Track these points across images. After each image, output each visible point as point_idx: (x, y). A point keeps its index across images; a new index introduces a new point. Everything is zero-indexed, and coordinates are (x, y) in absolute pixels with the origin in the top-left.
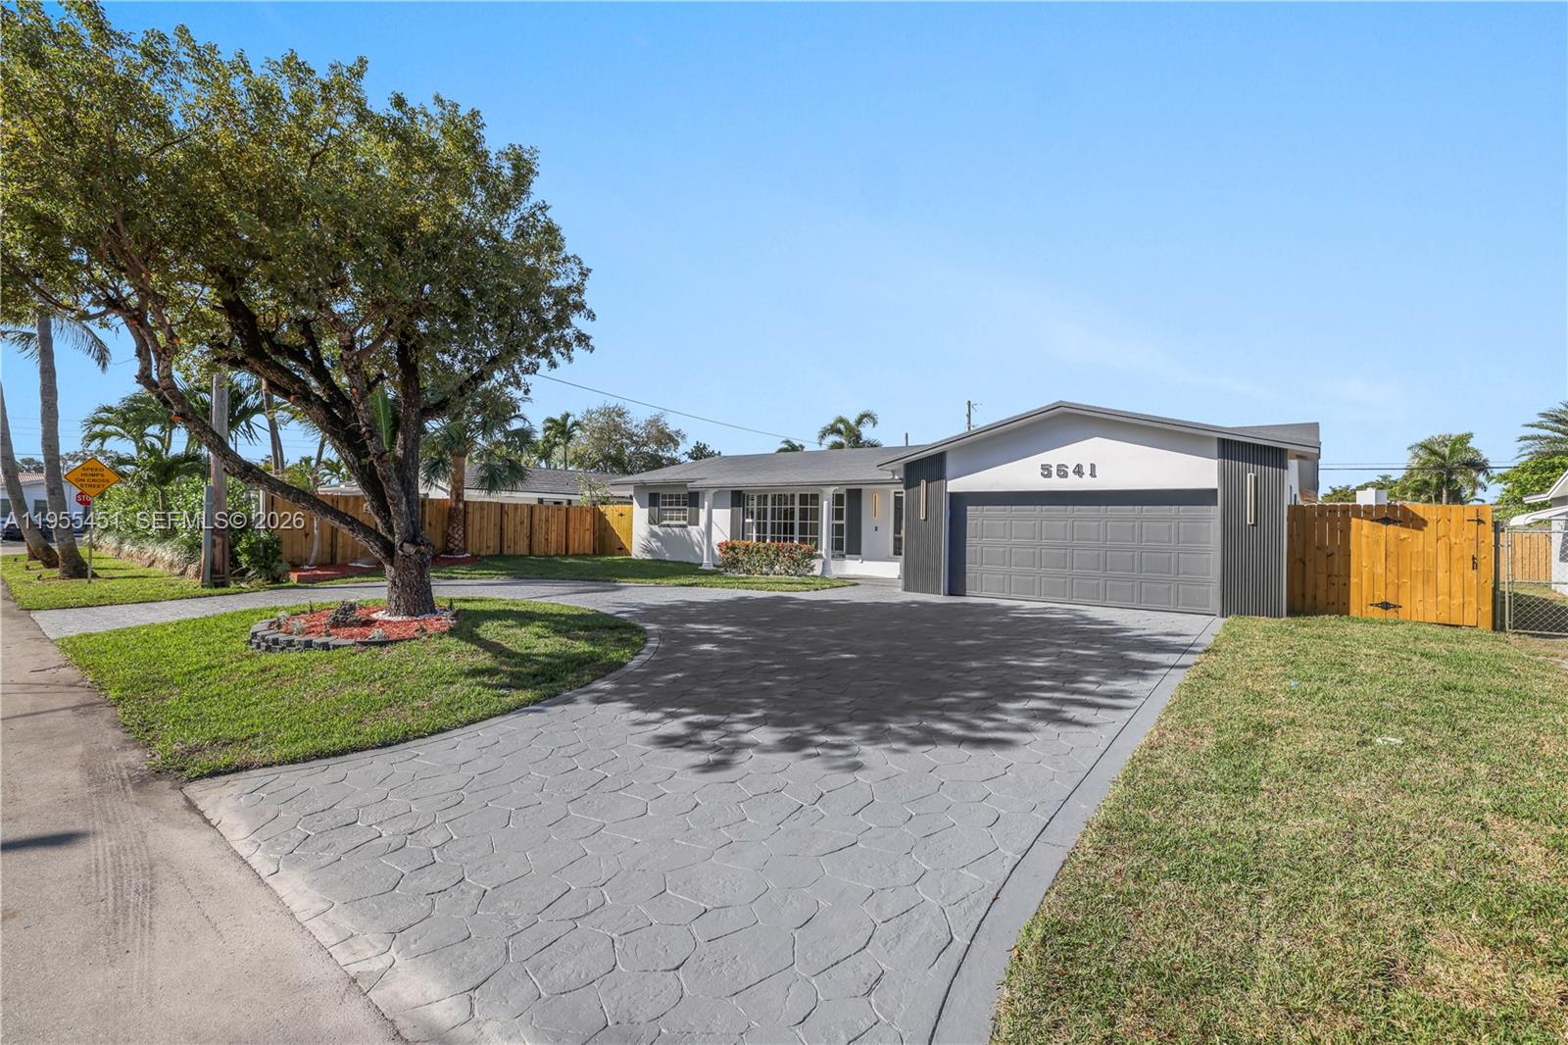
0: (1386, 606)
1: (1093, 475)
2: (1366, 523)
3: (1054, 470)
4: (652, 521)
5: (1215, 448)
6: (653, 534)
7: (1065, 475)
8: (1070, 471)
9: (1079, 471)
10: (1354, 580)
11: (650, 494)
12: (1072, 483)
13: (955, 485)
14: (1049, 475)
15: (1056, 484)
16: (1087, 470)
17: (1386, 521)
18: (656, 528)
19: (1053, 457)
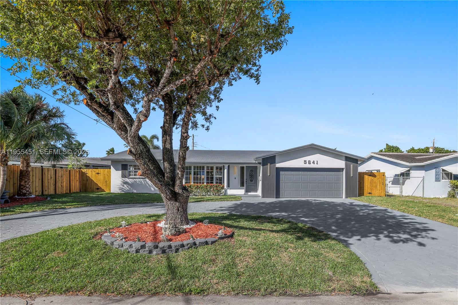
0: (370, 193)
1: (317, 164)
2: (367, 176)
3: (307, 162)
4: (123, 176)
5: (344, 158)
6: (126, 183)
7: (310, 164)
8: (311, 162)
9: (314, 163)
10: (365, 188)
11: (122, 165)
12: (312, 166)
13: (278, 165)
14: (306, 163)
15: (307, 166)
16: (316, 162)
17: (370, 175)
18: (127, 180)
19: (308, 158)
